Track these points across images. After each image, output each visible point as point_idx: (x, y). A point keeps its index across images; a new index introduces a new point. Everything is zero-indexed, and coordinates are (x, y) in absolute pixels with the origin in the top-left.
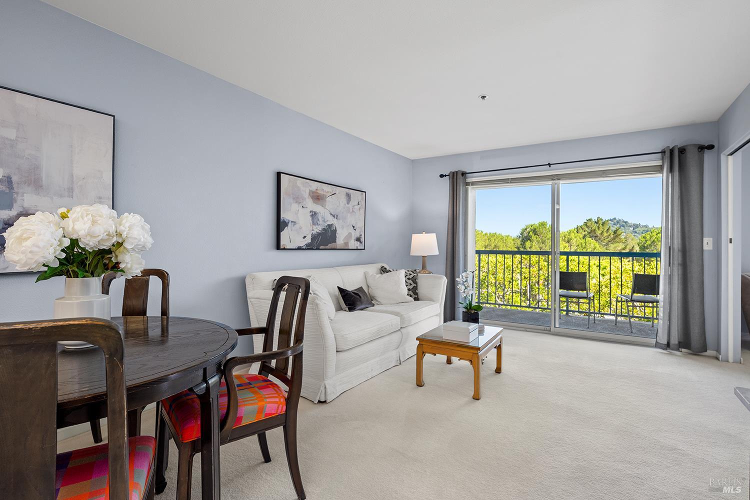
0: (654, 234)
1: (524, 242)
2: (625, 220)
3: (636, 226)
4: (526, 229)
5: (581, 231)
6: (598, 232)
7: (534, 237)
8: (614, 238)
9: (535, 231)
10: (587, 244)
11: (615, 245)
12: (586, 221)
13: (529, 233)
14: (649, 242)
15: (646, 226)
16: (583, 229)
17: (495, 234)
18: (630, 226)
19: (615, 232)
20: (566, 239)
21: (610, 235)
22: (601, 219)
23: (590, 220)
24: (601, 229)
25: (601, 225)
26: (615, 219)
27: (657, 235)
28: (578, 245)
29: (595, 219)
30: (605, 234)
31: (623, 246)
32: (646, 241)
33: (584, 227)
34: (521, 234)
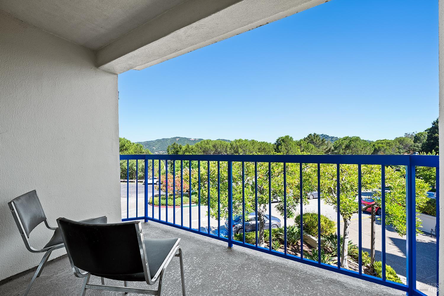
0: (341, 141)
1: (278, 146)
2: (327, 135)
3: (332, 138)
4: (279, 140)
5: (306, 140)
6: (315, 140)
7: (283, 144)
8: (322, 143)
9: (283, 140)
10: (309, 146)
11: (323, 146)
12: (309, 135)
13: (280, 141)
14: (338, 145)
15: (337, 138)
16: (307, 139)
17: (264, 142)
18: (330, 138)
19: (322, 140)
20: (299, 144)
21: (320, 142)
22: (316, 134)
23: (311, 134)
24: (316, 139)
25: (316, 137)
26: (323, 134)
27: (342, 141)
28: (305, 147)
29: (313, 134)
30: (318, 141)
31: (326, 147)
32: (337, 144)
33: (308, 138)
34: (276, 142)
